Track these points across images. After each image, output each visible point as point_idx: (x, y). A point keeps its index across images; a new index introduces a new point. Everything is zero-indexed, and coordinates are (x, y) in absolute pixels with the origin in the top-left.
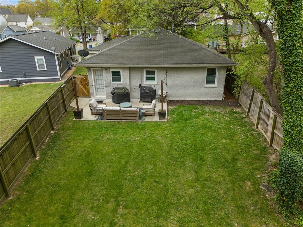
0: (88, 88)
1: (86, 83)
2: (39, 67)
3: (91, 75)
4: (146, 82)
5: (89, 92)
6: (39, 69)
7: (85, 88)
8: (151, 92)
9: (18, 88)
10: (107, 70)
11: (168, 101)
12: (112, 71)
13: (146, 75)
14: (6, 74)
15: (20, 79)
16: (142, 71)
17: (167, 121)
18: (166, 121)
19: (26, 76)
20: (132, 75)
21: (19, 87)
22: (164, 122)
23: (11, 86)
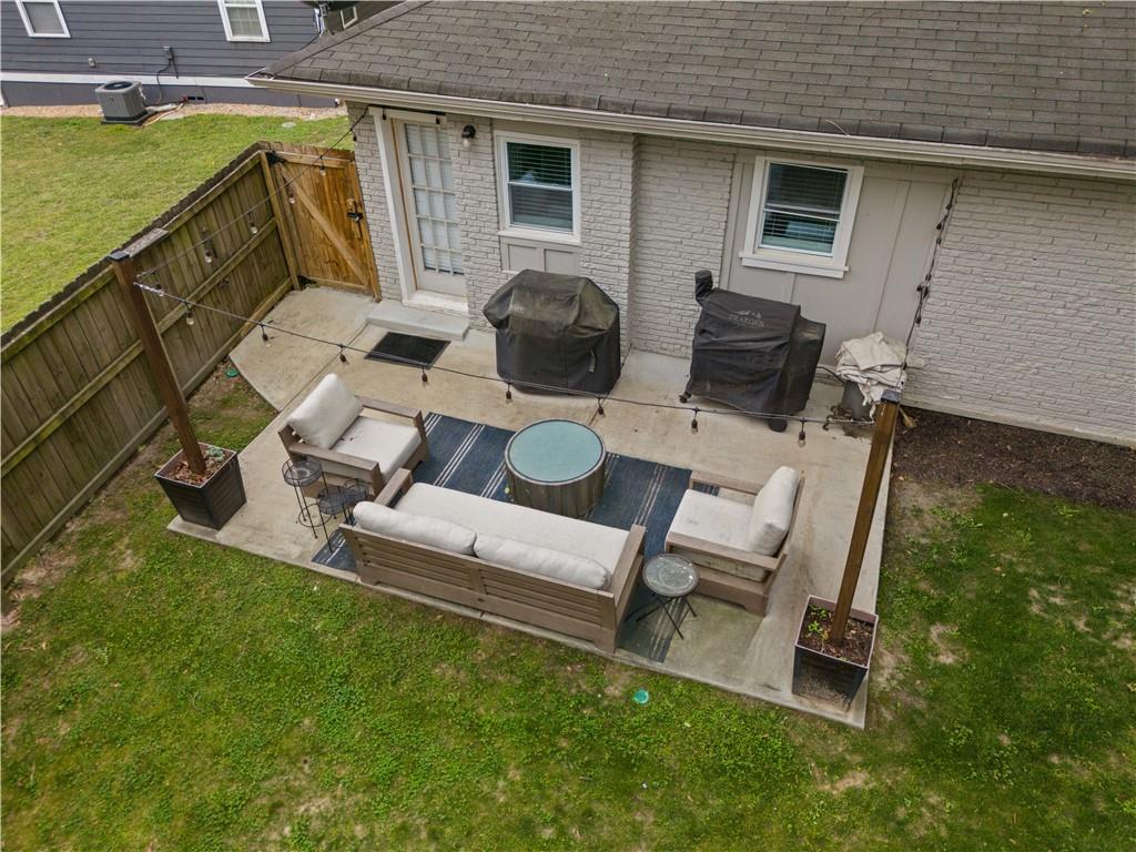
0: (361, 239)
1: (350, 202)
2: (232, 23)
3: (374, 153)
4: (762, 254)
5: (368, 264)
6: (234, 32)
7: (349, 236)
8: (783, 355)
9: (134, 132)
10: (470, 133)
11: (908, 421)
12: (510, 145)
13: (771, 197)
14: (90, 50)
15: (151, 80)
16: (738, 167)
17: (862, 725)
18: (854, 719)
19: (180, 69)
20: (655, 191)
21: (140, 124)
22: (832, 724)
23: (109, 120)
